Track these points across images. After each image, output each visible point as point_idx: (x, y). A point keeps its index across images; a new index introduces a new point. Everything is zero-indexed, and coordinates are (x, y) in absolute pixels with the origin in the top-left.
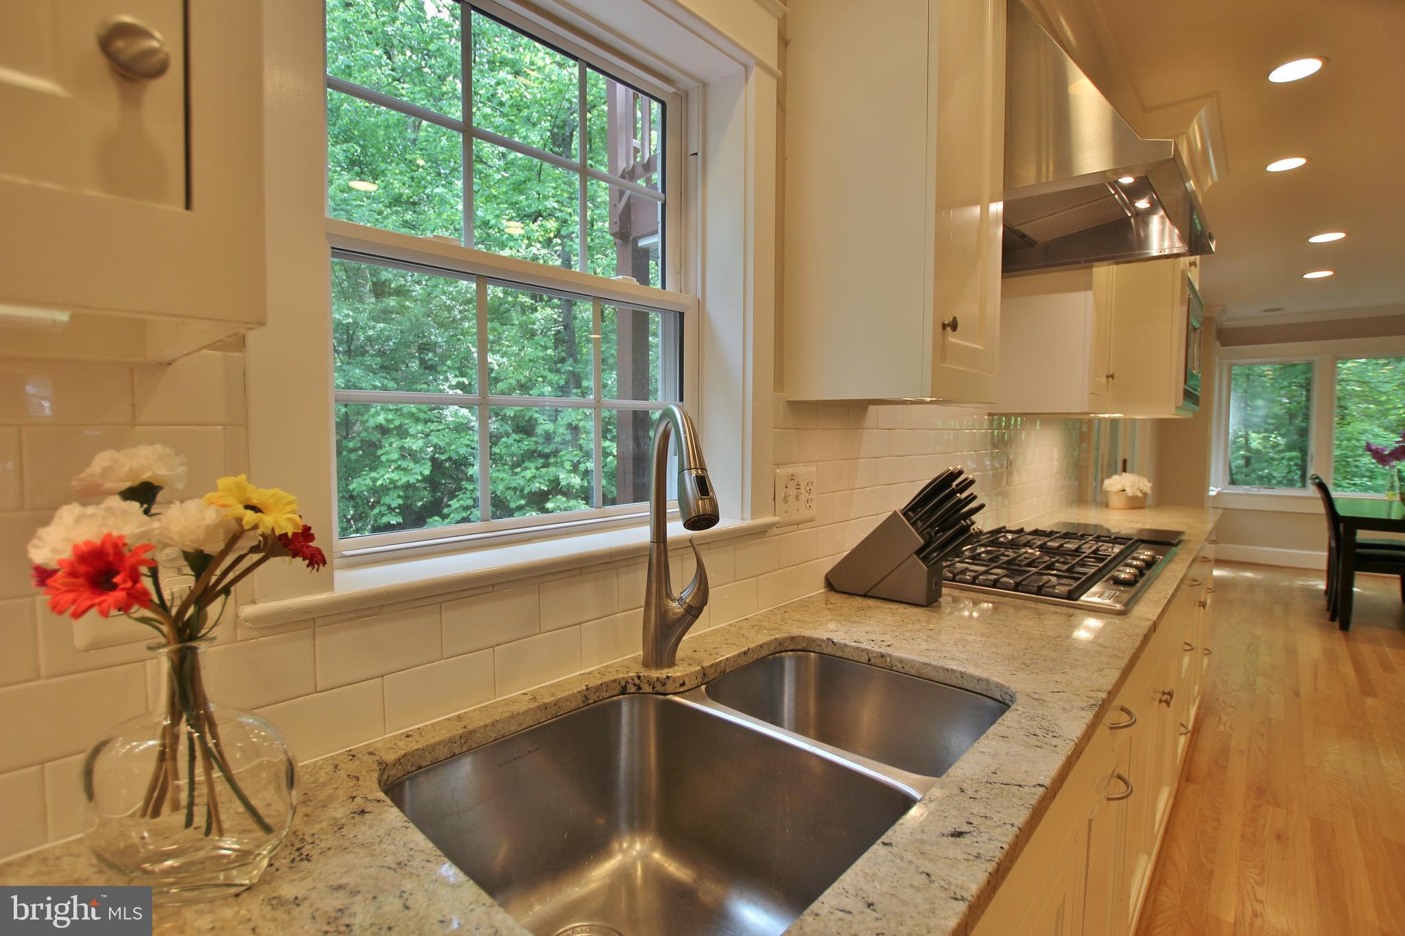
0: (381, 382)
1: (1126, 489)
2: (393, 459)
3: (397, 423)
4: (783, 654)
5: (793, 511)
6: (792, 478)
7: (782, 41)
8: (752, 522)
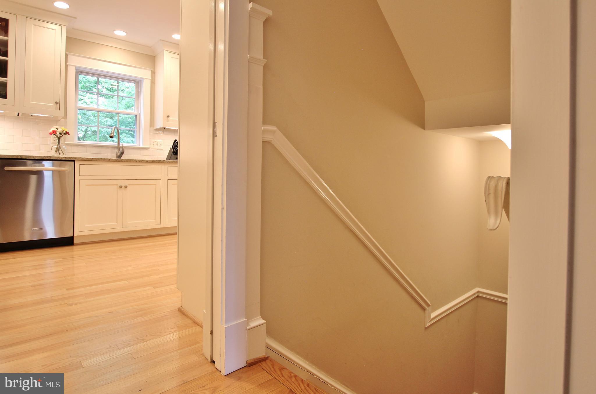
5: (156, 147)
6: (155, 141)
7: (153, 73)
8: (143, 147)
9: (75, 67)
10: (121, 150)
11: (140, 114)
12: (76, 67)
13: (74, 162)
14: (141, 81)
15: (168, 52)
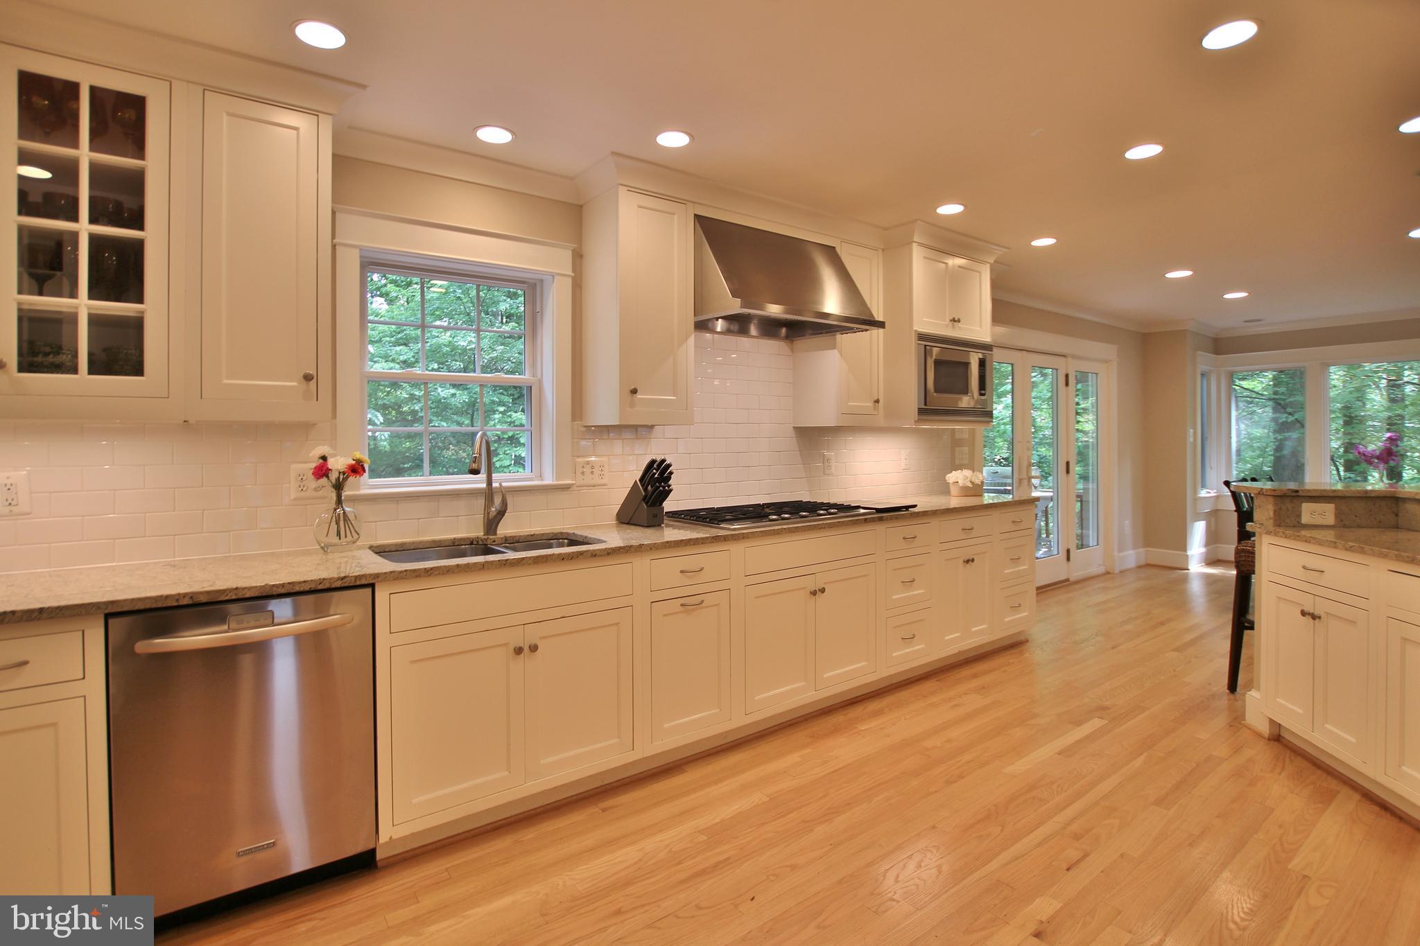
0: (498, 398)
1: (959, 480)
2: (506, 465)
3: (510, 434)
4: (552, 541)
5: (588, 479)
6: (588, 463)
7: (578, 257)
8: (555, 483)
9: (358, 251)
10: (498, 501)
11: (540, 382)
12: (360, 250)
13: (369, 590)
14: (542, 281)
15: (632, 189)
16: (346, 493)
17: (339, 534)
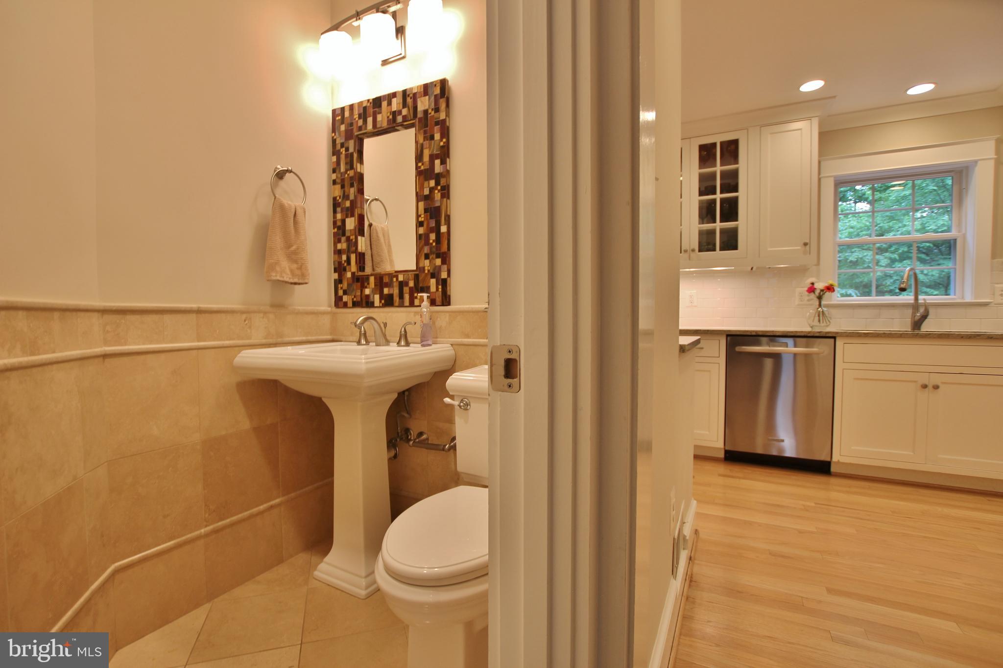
8: (974, 301)
10: (922, 310)
11: (964, 235)
12: (834, 177)
13: (833, 340)
14: (967, 167)
16: (823, 303)
17: (819, 321)
